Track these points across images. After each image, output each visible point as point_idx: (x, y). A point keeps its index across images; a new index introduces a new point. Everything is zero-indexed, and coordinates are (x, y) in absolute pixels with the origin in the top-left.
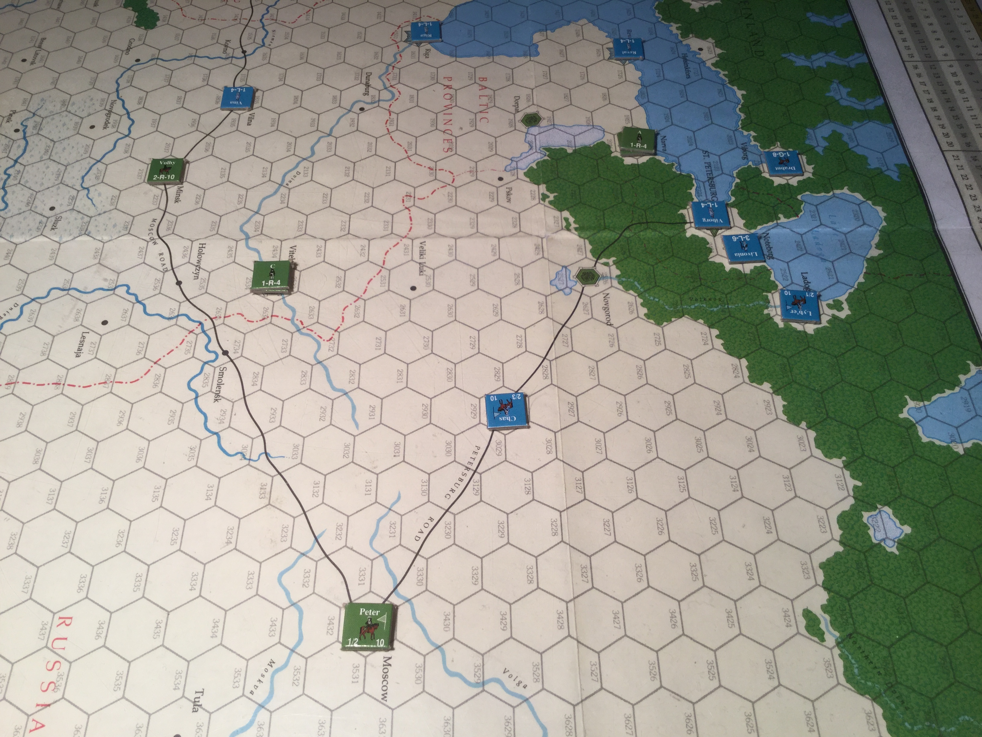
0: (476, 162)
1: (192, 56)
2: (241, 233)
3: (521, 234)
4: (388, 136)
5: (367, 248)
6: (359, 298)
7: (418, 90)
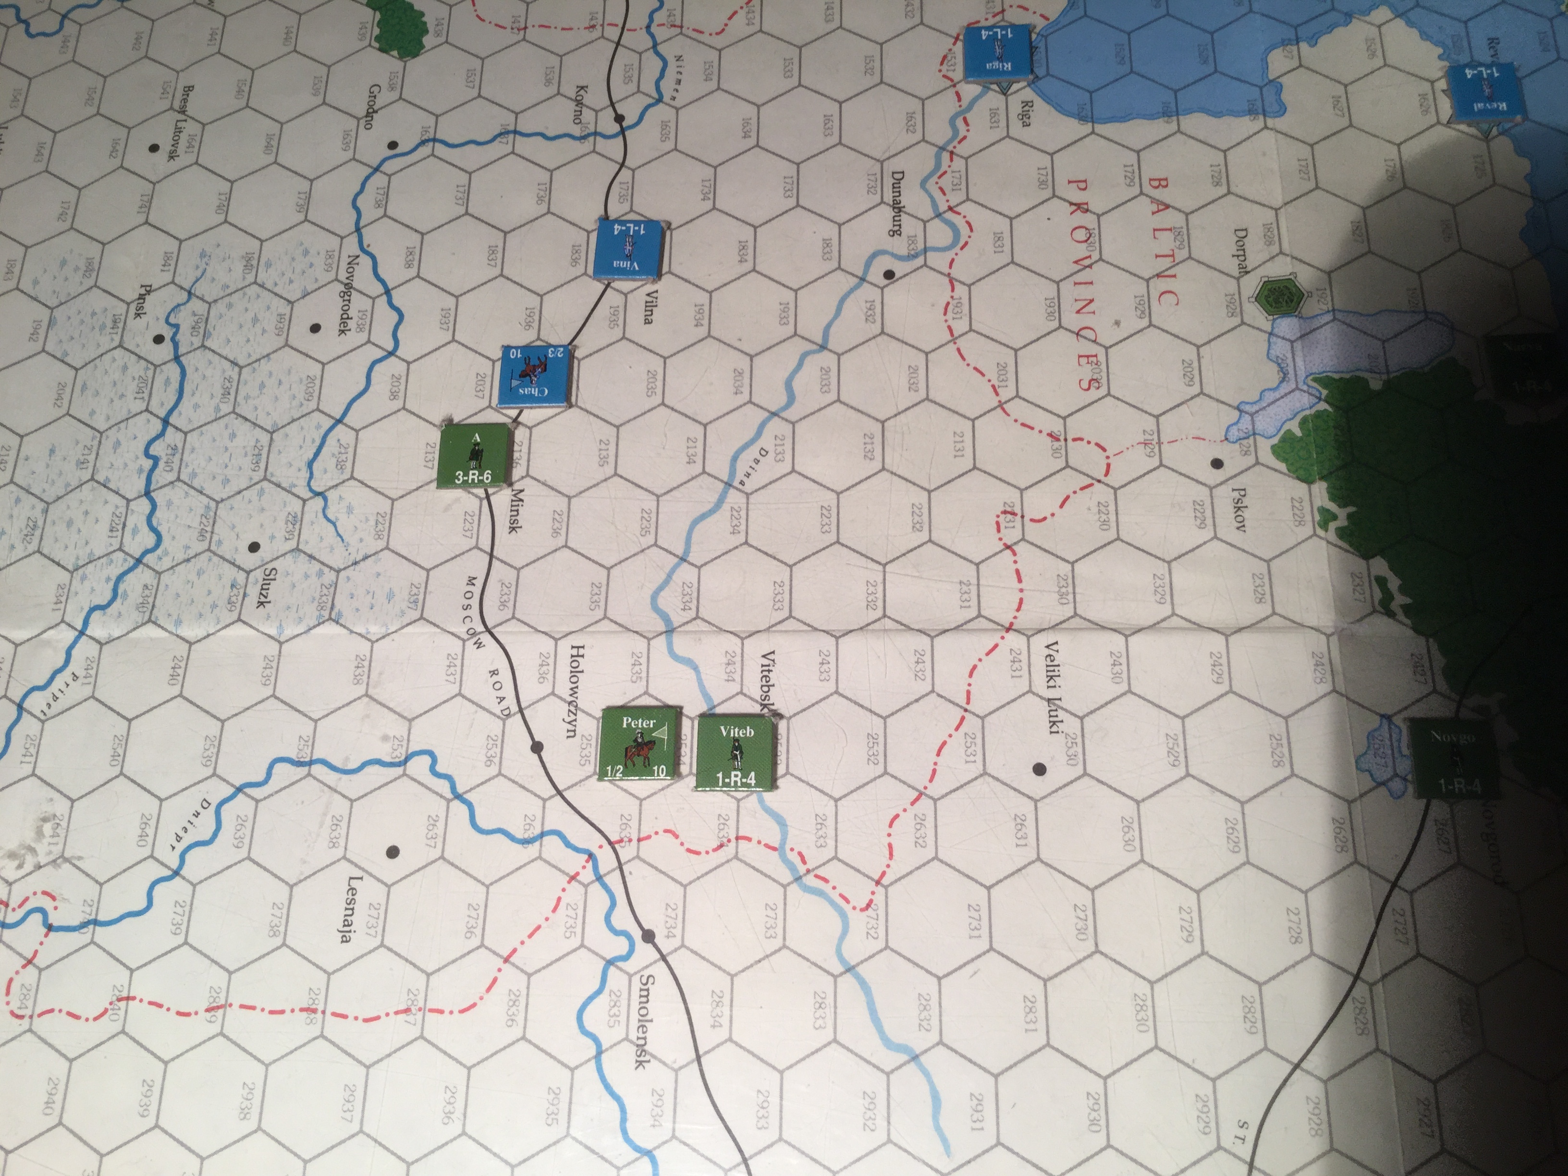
0: (1157, 417)
1: (508, 132)
2: (655, 615)
3: (1276, 620)
4: (952, 347)
5: (927, 658)
6: (921, 794)
7: (1011, 219)
